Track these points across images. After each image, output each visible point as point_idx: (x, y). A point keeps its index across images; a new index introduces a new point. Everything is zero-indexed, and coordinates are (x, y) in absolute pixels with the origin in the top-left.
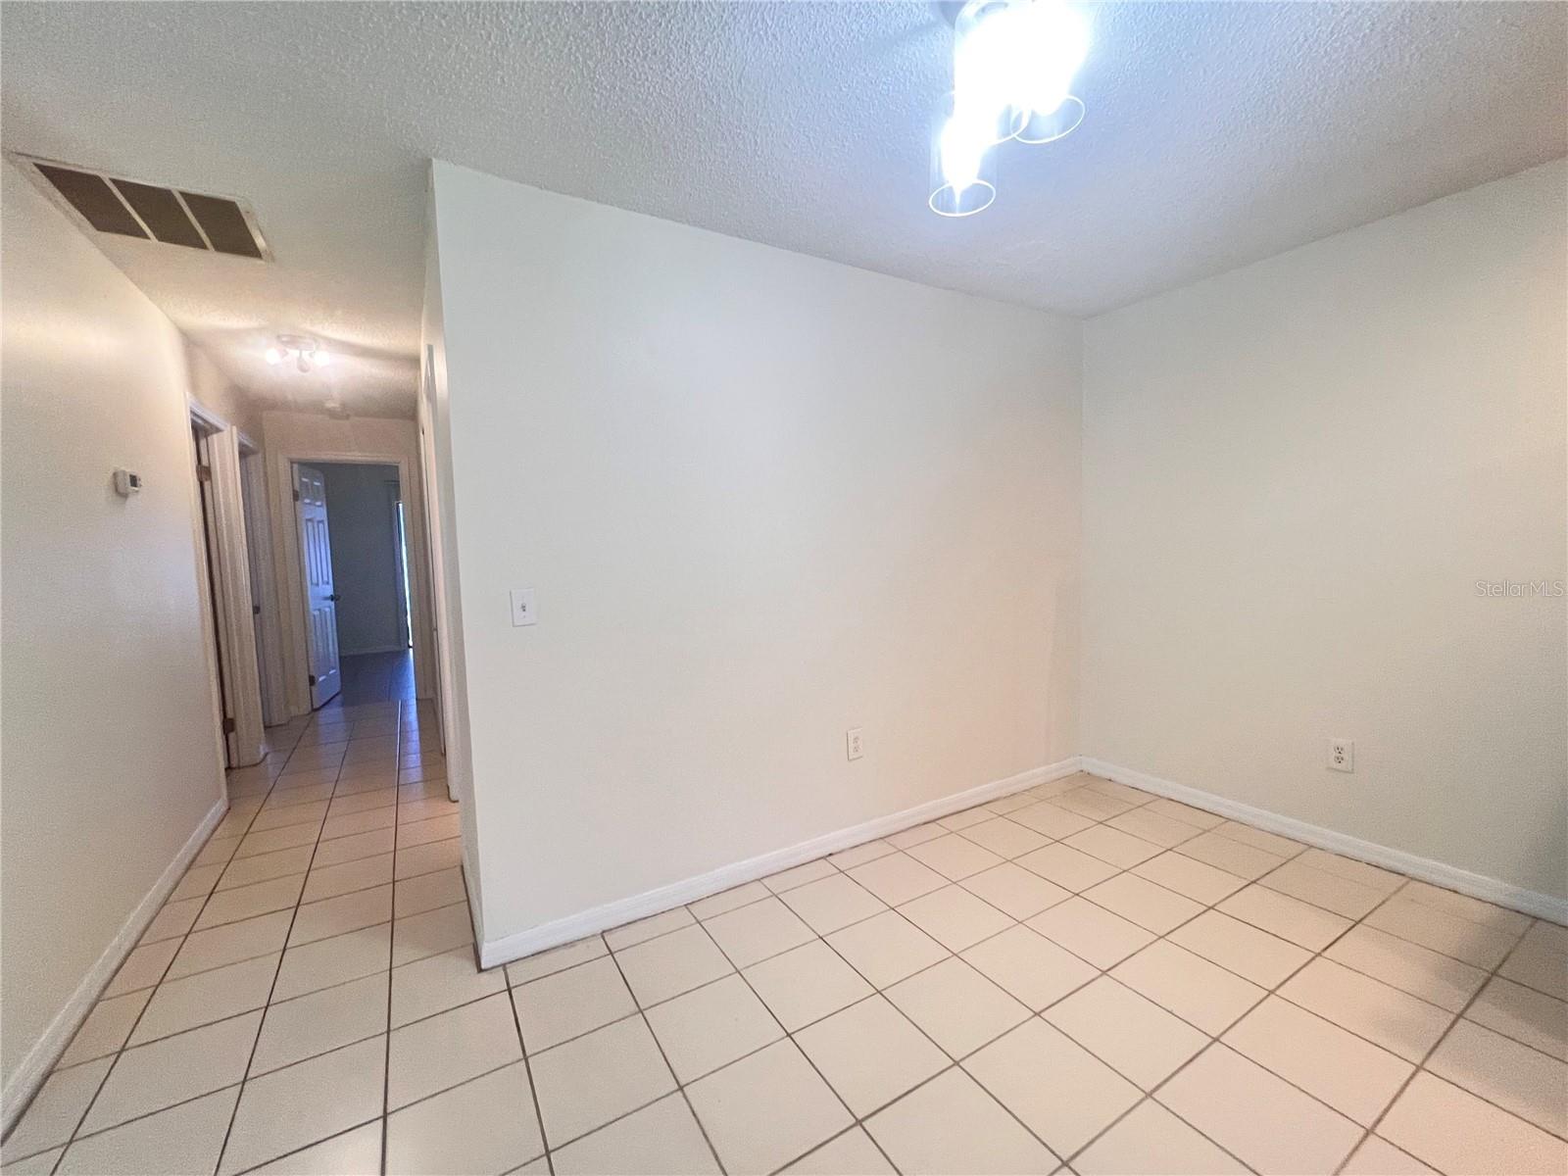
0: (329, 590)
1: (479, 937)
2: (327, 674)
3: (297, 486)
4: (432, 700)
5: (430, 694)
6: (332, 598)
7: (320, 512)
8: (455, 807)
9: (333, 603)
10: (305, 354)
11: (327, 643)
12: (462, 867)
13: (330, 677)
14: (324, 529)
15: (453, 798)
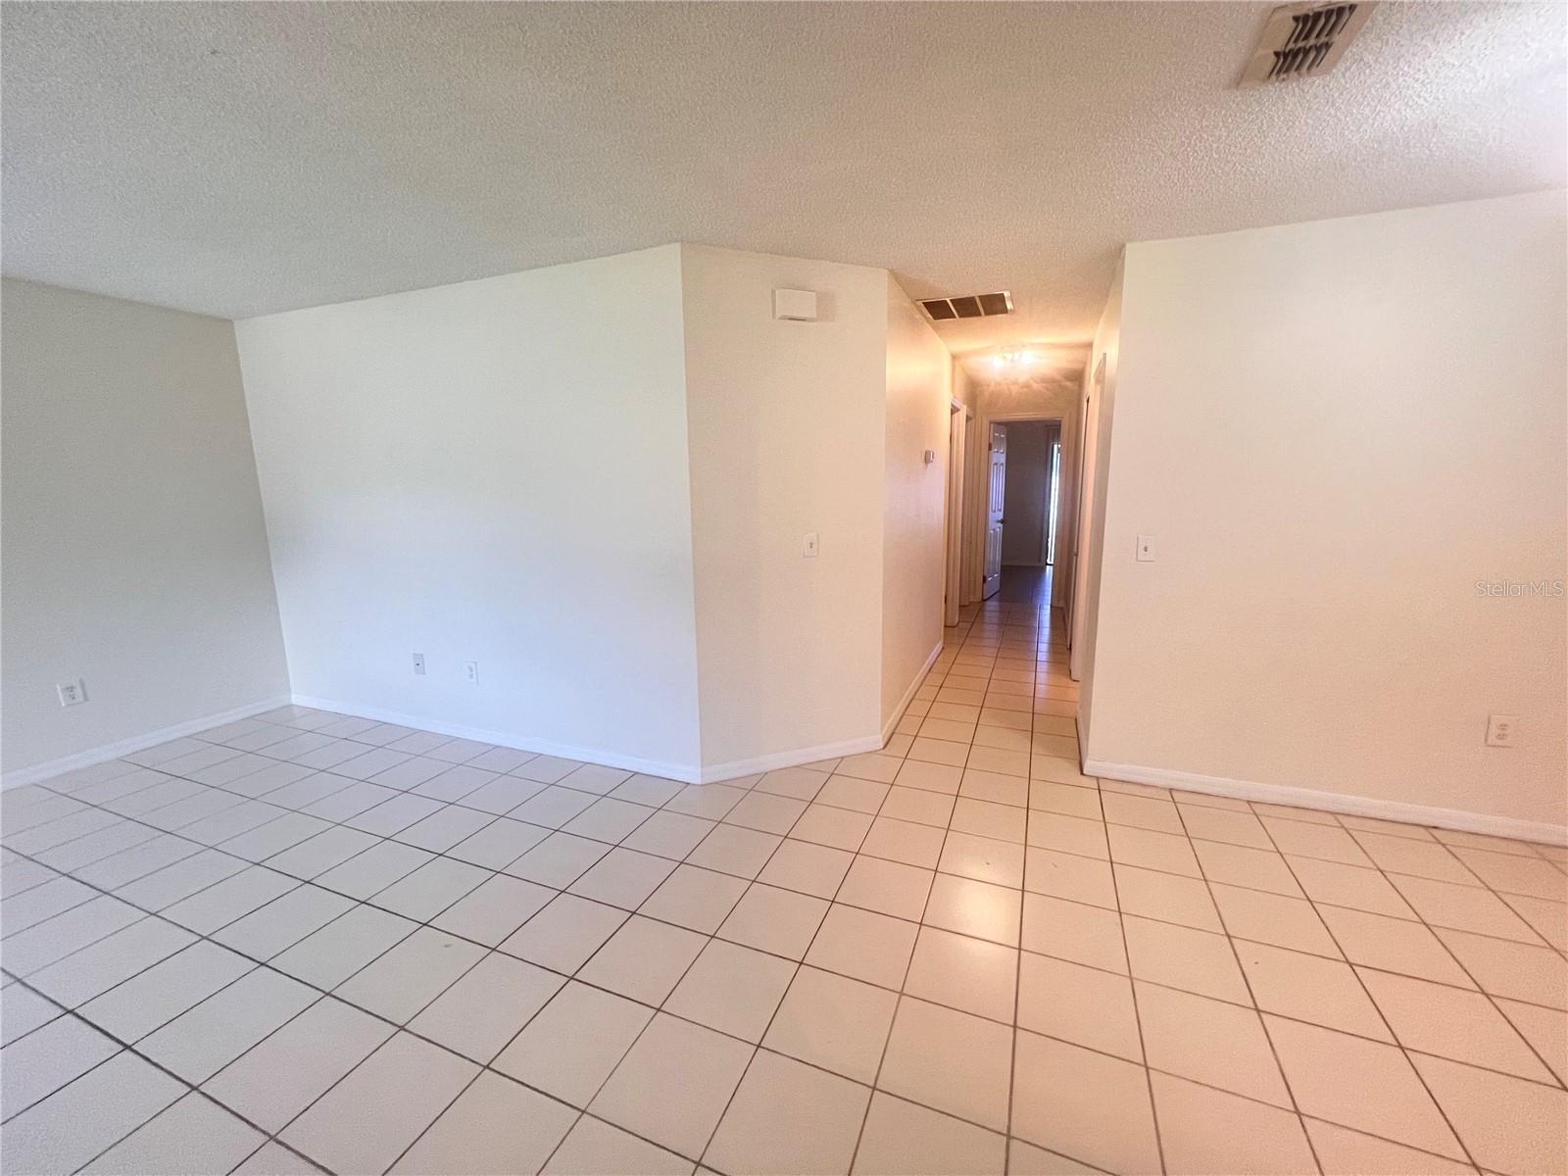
0: (1000, 515)
1: (1083, 755)
2: (992, 576)
3: (991, 441)
4: (1062, 608)
5: (1061, 604)
6: (1002, 522)
7: (1002, 459)
8: (1075, 684)
9: (1001, 525)
10: (1017, 356)
11: (995, 555)
12: (1076, 720)
13: (994, 578)
14: (1003, 469)
15: (1074, 677)
